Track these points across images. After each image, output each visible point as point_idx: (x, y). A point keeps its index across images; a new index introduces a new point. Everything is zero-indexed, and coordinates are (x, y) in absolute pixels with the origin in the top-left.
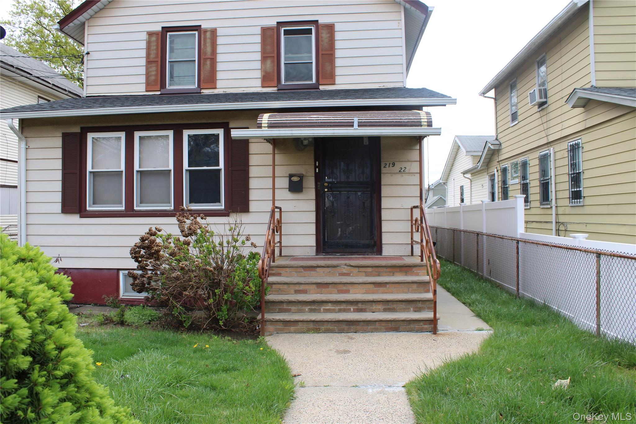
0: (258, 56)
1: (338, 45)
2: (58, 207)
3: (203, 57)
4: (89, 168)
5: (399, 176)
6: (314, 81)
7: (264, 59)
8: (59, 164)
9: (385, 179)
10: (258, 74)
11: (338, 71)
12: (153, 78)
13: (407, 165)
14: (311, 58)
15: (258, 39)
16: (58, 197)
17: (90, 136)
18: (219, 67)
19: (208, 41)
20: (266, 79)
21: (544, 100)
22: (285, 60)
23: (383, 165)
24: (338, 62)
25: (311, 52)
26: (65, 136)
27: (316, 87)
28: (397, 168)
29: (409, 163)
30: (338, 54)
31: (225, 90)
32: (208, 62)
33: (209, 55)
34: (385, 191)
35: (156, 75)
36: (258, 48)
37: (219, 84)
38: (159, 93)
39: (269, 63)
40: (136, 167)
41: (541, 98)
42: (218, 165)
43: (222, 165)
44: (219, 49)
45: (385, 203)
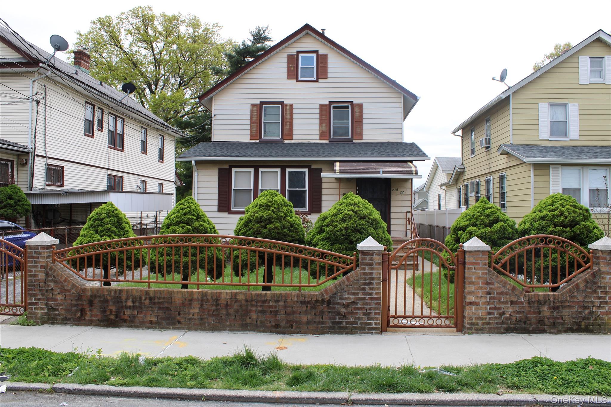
0: (318, 121)
1: (364, 116)
2: (216, 208)
3: (285, 121)
4: (233, 188)
5: (400, 196)
6: (350, 137)
7: (321, 123)
8: (216, 185)
9: (393, 197)
10: (318, 132)
11: (364, 132)
12: (254, 132)
13: (404, 190)
14: (348, 123)
15: (318, 111)
16: (216, 203)
17: (234, 170)
18: (295, 127)
19: (288, 111)
20: (322, 135)
21: (489, 145)
22: (333, 124)
23: (392, 190)
24: (364, 127)
25: (348, 120)
26: (220, 170)
27: (351, 140)
28: (399, 192)
29: (405, 189)
30: (364, 121)
31: (298, 141)
32: (288, 124)
33: (288, 120)
34: (392, 203)
35: (256, 130)
36: (318, 116)
37: (294, 137)
38: (258, 141)
39: (324, 126)
40: (260, 188)
41: (486, 144)
42: (305, 188)
43: (307, 188)
44: (295, 116)
45: (393, 209)
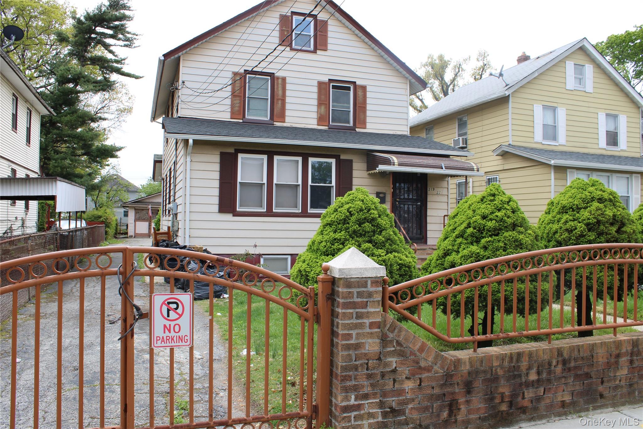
0: (315, 102)
1: (368, 101)
2: (216, 208)
3: (276, 97)
4: (239, 180)
5: (436, 196)
6: (351, 124)
7: (320, 104)
8: (217, 175)
9: (430, 198)
10: (315, 115)
11: (368, 120)
12: (237, 109)
13: (441, 190)
14: (349, 108)
15: (315, 89)
16: (216, 200)
17: (240, 156)
18: (288, 106)
19: (280, 86)
20: (321, 119)
21: (465, 146)
22: (332, 107)
23: (428, 189)
24: (368, 113)
25: (349, 103)
26: (222, 155)
27: (353, 129)
28: (435, 192)
30: (368, 107)
31: (291, 124)
32: (280, 102)
33: (280, 97)
34: (429, 205)
35: (240, 107)
36: (315, 96)
37: (287, 119)
38: (241, 121)
39: (323, 108)
40: (275, 182)
41: (463, 144)
42: (331, 183)
43: (334, 183)
44: (288, 93)
45: (429, 212)
